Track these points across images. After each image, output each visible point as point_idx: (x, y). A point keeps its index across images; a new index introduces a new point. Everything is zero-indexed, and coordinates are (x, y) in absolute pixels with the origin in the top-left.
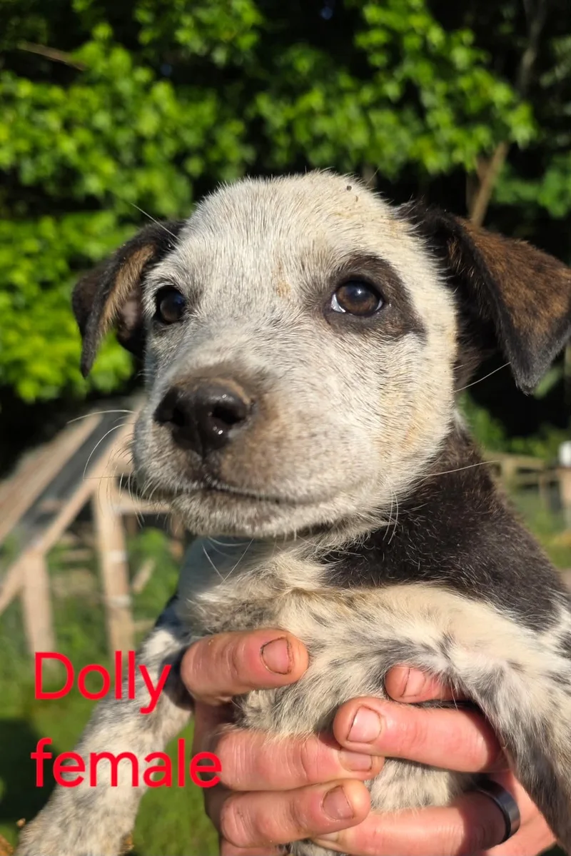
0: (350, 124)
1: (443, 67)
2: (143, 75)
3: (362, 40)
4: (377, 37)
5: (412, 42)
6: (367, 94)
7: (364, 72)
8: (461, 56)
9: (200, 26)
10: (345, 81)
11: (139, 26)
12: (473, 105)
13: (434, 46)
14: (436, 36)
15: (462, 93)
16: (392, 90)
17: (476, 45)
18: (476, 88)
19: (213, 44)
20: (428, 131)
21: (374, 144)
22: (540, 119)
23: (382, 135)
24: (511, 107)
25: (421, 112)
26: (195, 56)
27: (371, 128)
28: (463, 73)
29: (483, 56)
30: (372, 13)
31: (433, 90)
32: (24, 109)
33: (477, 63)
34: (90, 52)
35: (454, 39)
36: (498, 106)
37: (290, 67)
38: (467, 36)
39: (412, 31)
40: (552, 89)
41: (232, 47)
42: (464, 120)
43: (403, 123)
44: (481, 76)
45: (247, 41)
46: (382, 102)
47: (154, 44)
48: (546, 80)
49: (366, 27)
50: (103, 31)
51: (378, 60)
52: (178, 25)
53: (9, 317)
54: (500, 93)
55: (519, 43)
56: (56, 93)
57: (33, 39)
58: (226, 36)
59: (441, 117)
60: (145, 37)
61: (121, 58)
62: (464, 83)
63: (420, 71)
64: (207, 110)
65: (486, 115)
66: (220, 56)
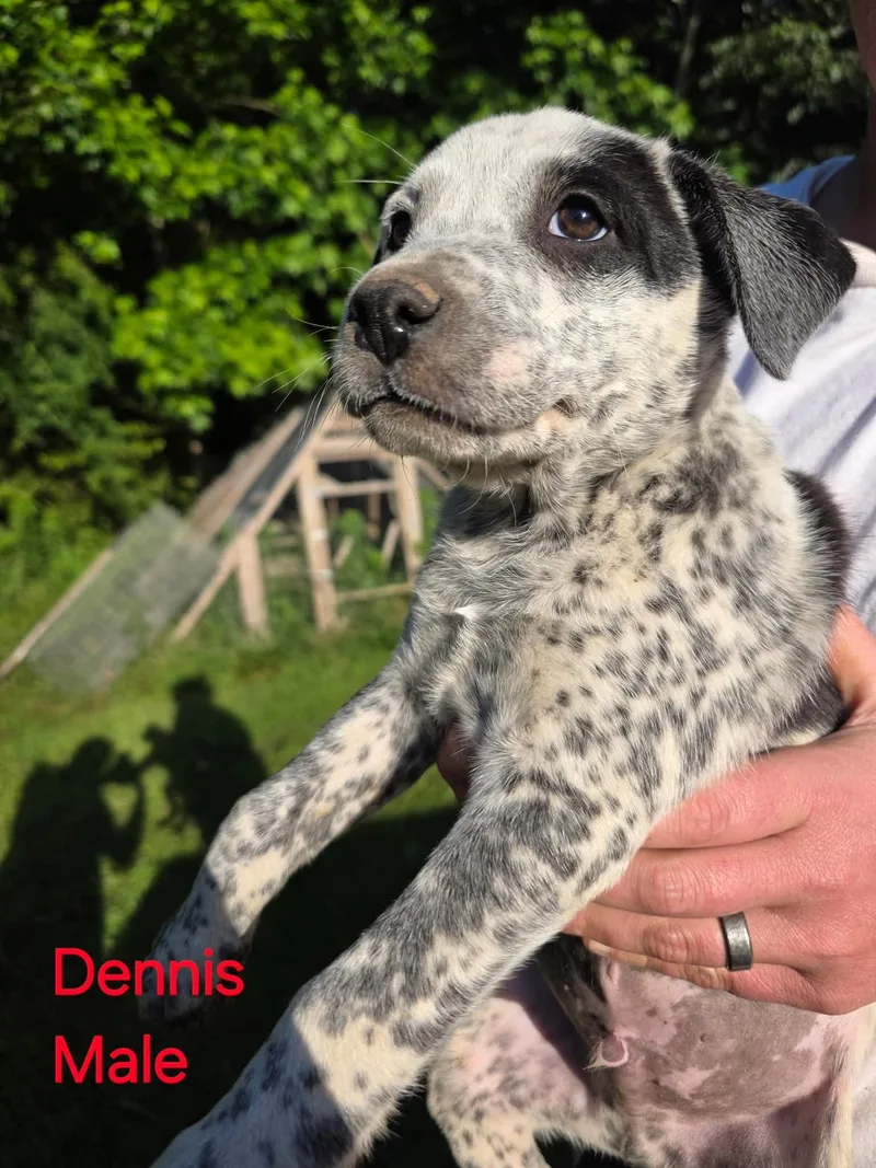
1: (605, 75)
2: (332, 111)
3: (529, 60)
4: (542, 56)
5: (574, 56)
8: (620, 63)
9: (380, 62)
10: (511, 97)
11: (326, 70)
12: (634, 108)
13: (594, 57)
14: (596, 47)
15: (623, 98)
17: (638, 51)
18: (636, 92)
19: (392, 76)
22: (698, 115)
24: (670, 106)
26: (377, 91)
28: (622, 79)
29: (641, 63)
30: (535, 33)
31: (594, 99)
32: (230, 149)
33: (636, 69)
34: (287, 93)
35: (613, 48)
36: (657, 106)
37: (462, 90)
38: (626, 45)
39: (573, 45)
40: (710, 90)
41: (409, 78)
44: (641, 81)
45: (421, 70)
47: (340, 84)
48: (705, 82)
49: (530, 47)
50: (296, 75)
51: (543, 76)
52: (361, 63)
53: (222, 330)
54: (659, 95)
55: (676, 47)
56: (256, 134)
57: (238, 92)
58: (402, 69)
60: (334, 78)
61: (312, 96)
62: (625, 88)
63: (583, 82)
64: (387, 137)
66: (399, 86)
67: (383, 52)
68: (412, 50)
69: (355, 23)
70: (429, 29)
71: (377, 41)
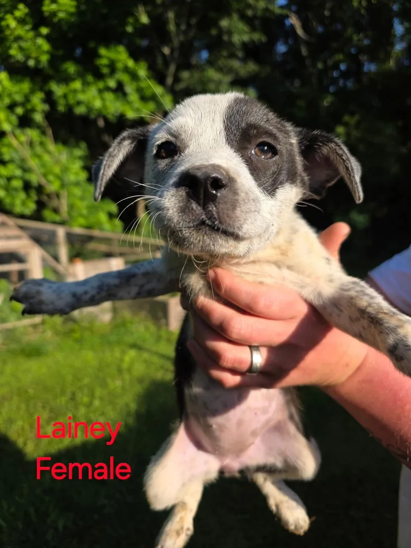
0: (94, 97)
1: (134, 76)
3: (98, 62)
4: (104, 61)
5: (120, 65)
6: (101, 85)
7: (99, 76)
8: (142, 73)
9: (21, 49)
10: (90, 78)
12: (148, 94)
13: (130, 67)
14: (131, 63)
15: (143, 89)
16: (112, 83)
17: (149, 69)
18: (148, 87)
19: (28, 57)
20: (129, 103)
21: (105, 106)
23: (108, 104)
24: (162, 96)
25: (125, 94)
26: (19, 62)
27: (103, 99)
28: (143, 80)
30: (103, 51)
31: (130, 86)
35: (139, 65)
36: (157, 95)
37: (66, 71)
38: (144, 65)
39: (120, 61)
41: (37, 61)
42: (144, 98)
43: (117, 98)
44: (151, 83)
46: (108, 89)
48: (178, 87)
49: (99, 56)
51: (105, 71)
52: (9, 48)
54: (158, 90)
58: (33, 55)
59: (134, 97)
62: (143, 85)
63: (125, 78)
64: (26, 86)
65: (154, 98)
66: (31, 63)
67: (24, 44)
68: (39, 47)
69: (8, 26)
70: (48, 38)
71: (18, 38)
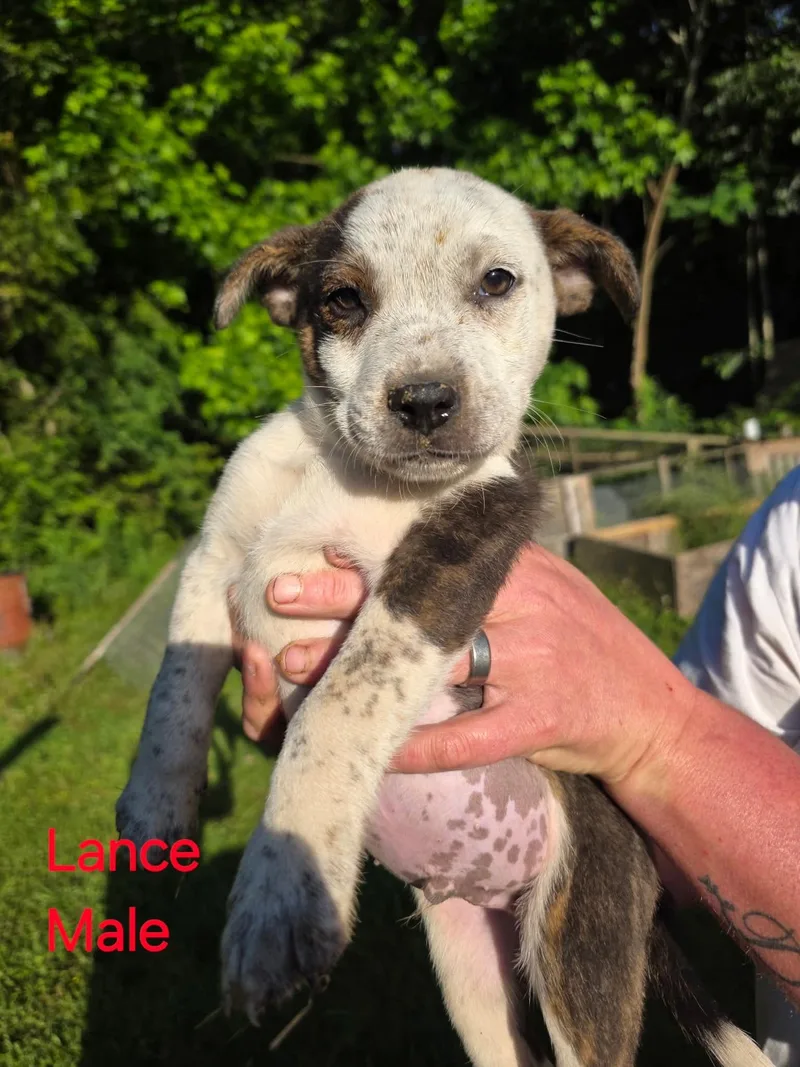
0: (534, 172)
1: (609, 112)
2: (367, 164)
3: (540, 105)
4: (552, 100)
5: (582, 99)
6: (547, 147)
7: (542, 130)
8: (625, 101)
9: (408, 119)
10: (526, 139)
11: (362, 128)
12: (639, 139)
13: (601, 98)
14: (602, 90)
15: (629, 132)
16: (567, 139)
17: (638, 91)
18: (641, 126)
19: (419, 130)
20: (602, 168)
21: (555, 184)
22: (699, 141)
23: (561, 177)
24: (674, 135)
25: (594, 154)
26: (405, 144)
27: (551, 173)
28: (629, 115)
29: (645, 99)
30: (545, 82)
31: (603, 134)
32: (279, 204)
33: (640, 106)
34: (327, 155)
35: (618, 88)
36: (660, 136)
37: (482, 137)
38: (630, 85)
39: (582, 90)
40: (715, 116)
41: (434, 131)
42: (631, 153)
43: (579, 165)
44: (646, 116)
45: (444, 123)
46: (560, 151)
47: (374, 139)
48: (708, 110)
49: (541, 94)
50: (335, 136)
51: (554, 118)
52: (391, 121)
53: (272, 360)
54: (663, 127)
55: (679, 83)
56: (301, 188)
57: (289, 149)
58: (428, 123)
59: (611, 154)
60: (369, 135)
61: (350, 153)
62: (630, 123)
63: (592, 121)
65: (653, 146)
66: (425, 139)
67: (410, 110)
68: (437, 107)
69: (386, 88)
70: (451, 87)
71: (405, 101)
